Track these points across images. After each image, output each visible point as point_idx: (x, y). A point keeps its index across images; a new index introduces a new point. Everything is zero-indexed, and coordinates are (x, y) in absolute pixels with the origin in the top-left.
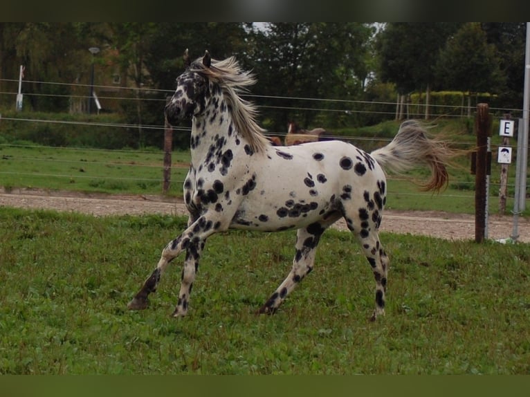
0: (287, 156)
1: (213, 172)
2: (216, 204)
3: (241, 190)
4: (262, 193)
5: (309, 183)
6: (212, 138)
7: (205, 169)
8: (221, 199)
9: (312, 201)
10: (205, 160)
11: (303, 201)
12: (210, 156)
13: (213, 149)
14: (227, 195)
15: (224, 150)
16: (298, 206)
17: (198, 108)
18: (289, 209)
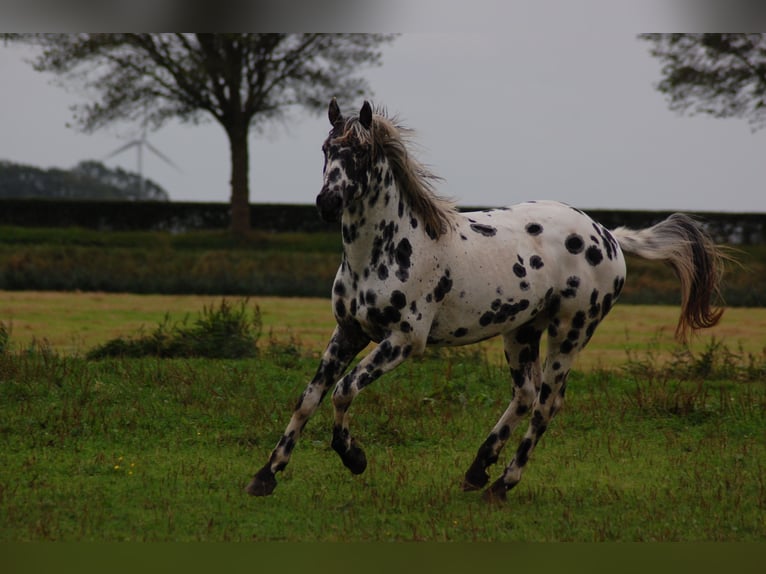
0: (488, 231)
1: (388, 279)
2: (399, 323)
3: (433, 295)
4: (462, 294)
5: (519, 271)
6: (376, 227)
7: (374, 275)
8: (407, 314)
9: (523, 298)
10: (370, 261)
11: (511, 300)
12: (376, 254)
13: (378, 242)
14: (413, 307)
15: (397, 240)
16: (506, 308)
17: (360, 190)
18: (495, 312)
